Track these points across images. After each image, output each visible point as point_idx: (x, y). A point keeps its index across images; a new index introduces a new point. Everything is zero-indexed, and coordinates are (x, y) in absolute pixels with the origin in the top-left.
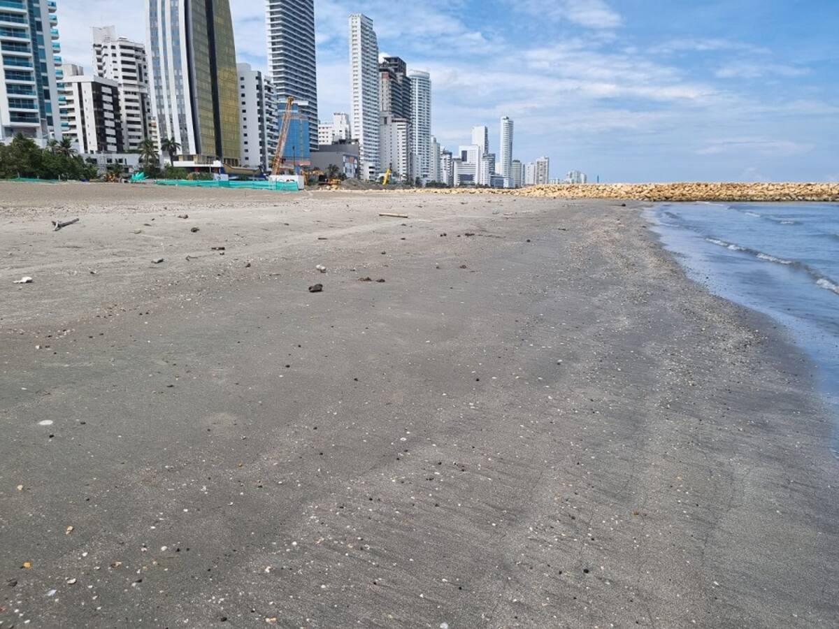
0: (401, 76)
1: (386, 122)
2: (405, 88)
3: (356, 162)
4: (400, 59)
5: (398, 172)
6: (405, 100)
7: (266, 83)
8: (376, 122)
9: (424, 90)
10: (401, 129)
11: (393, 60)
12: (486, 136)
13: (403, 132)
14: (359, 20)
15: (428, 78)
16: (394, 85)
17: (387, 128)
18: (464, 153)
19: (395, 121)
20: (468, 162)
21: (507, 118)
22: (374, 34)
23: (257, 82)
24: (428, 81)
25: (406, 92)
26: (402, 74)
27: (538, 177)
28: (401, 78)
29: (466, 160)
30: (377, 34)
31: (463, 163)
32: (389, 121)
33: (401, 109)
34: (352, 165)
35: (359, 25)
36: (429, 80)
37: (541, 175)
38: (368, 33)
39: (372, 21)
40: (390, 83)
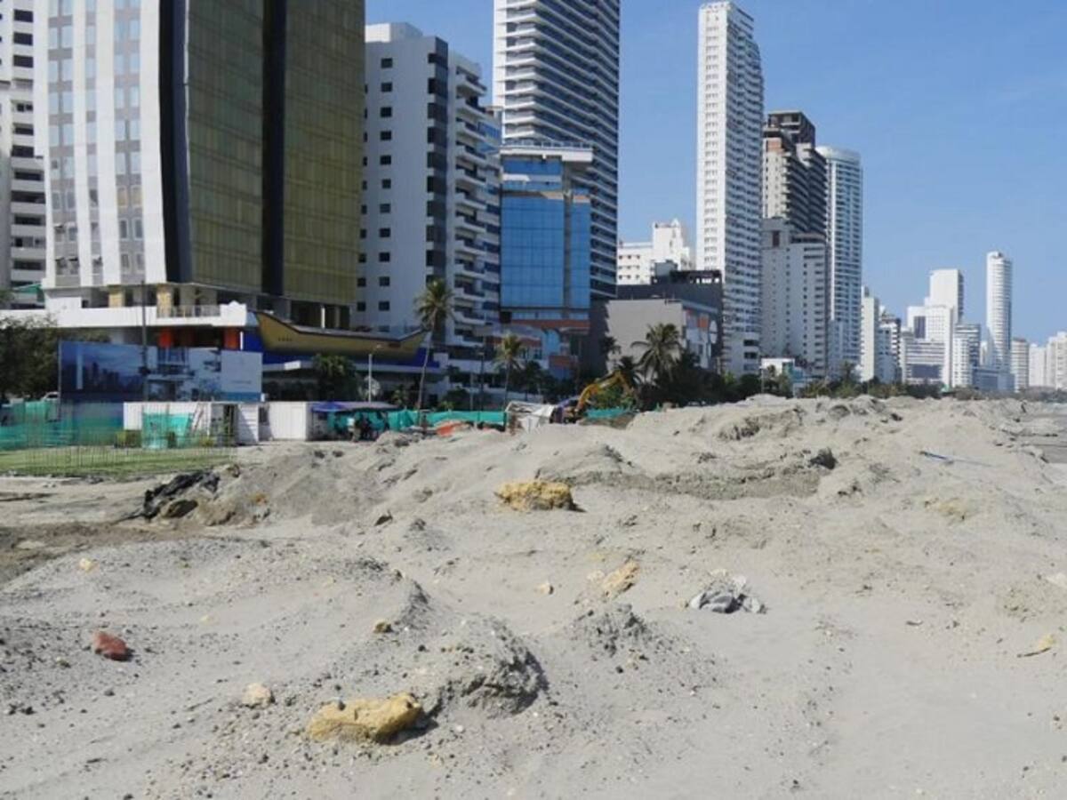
0: (805, 150)
1: (776, 242)
2: (814, 174)
3: (713, 326)
4: (803, 117)
5: (805, 357)
6: (814, 200)
7: (462, 80)
8: (754, 240)
9: (849, 187)
10: (814, 257)
11: (790, 118)
12: (961, 288)
13: (818, 265)
14: (723, 16)
15: (857, 163)
16: (793, 163)
17: (780, 253)
18: (920, 321)
19: (799, 241)
20: (927, 340)
21: (1000, 255)
22: (755, 47)
23: (430, 72)
24: (857, 170)
25: (815, 183)
26: (808, 146)
27: (1053, 371)
28: (807, 155)
29: (923, 336)
30: (761, 51)
31: (920, 340)
32: (784, 238)
33: (805, 218)
34: (704, 335)
35: (723, 24)
36: (860, 167)
37: (1060, 369)
38: (742, 44)
39: (752, 20)
40: (785, 161)
